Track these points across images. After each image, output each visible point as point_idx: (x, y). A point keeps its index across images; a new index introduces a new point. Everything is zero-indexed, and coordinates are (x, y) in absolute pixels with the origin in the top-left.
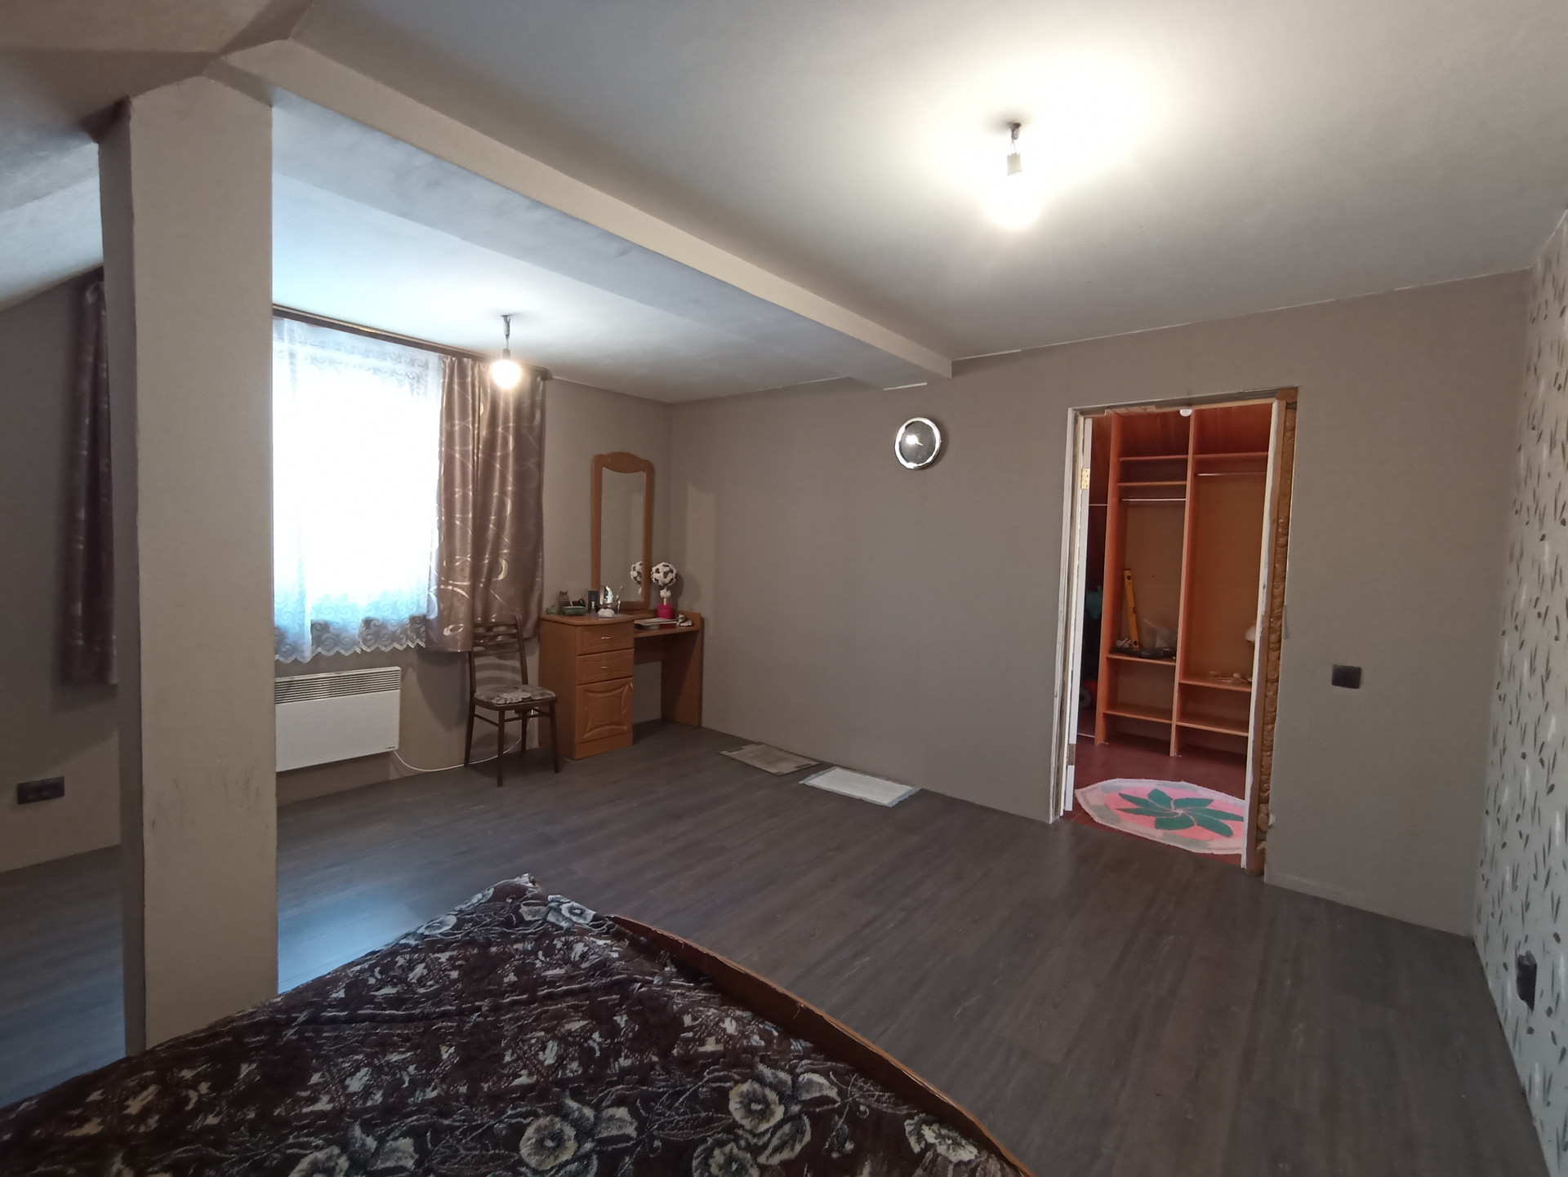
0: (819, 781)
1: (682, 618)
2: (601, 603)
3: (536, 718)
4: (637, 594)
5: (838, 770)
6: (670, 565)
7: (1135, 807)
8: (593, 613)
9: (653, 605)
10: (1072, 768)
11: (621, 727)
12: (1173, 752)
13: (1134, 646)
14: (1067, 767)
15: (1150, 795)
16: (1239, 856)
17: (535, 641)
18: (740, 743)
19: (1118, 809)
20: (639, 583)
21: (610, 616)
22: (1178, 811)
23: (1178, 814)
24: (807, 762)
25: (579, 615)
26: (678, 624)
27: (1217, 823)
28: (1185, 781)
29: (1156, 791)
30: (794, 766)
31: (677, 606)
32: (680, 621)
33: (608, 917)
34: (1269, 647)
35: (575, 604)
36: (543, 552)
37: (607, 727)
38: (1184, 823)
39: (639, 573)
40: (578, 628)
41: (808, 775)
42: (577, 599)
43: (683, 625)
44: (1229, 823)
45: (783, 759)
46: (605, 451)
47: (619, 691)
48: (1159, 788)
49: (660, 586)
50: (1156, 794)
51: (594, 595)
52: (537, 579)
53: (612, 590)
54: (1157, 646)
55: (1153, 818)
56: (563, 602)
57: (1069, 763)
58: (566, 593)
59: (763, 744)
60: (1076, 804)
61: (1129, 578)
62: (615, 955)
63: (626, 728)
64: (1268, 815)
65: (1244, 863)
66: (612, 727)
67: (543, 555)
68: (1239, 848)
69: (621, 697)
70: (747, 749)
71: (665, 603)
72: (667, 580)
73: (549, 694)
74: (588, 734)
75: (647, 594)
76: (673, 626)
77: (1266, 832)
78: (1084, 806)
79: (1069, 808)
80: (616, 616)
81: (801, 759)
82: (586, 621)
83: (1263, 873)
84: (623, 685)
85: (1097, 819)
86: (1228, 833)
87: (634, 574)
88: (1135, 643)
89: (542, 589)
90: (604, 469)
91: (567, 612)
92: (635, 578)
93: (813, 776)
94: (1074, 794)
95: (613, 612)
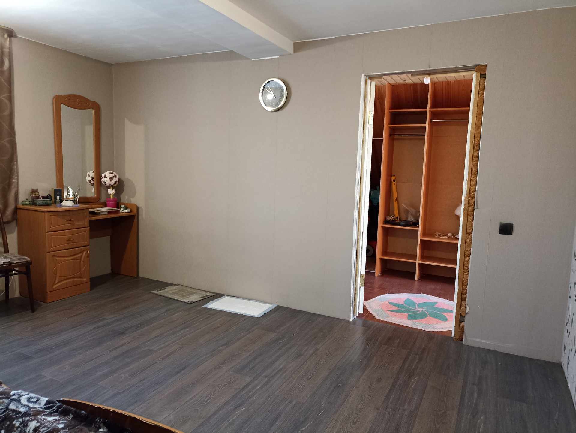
0: (215, 305)
1: (123, 207)
2: (65, 197)
3: (17, 276)
4: (91, 192)
5: (227, 297)
6: (114, 173)
7: (397, 308)
8: (58, 204)
9: (103, 199)
10: (363, 288)
11: (82, 279)
12: (417, 278)
13: (397, 220)
14: (360, 288)
15: (405, 302)
16: (451, 331)
17: (14, 224)
18: (164, 285)
19: (388, 311)
20: (93, 185)
21: (71, 205)
22: (419, 310)
23: (419, 311)
24: (207, 294)
25: (48, 205)
26: (121, 211)
27: (439, 315)
28: (423, 293)
29: (408, 299)
30: (199, 297)
31: (120, 200)
32: (122, 209)
33: (57, 401)
34: (468, 214)
35: (43, 198)
36: (17, 161)
37: (71, 280)
38: (423, 316)
39: (92, 178)
40: (46, 214)
41: (208, 302)
42: (46, 195)
43: (124, 212)
44: (445, 314)
45: (192, 294)
46: (63, 93)
47: (79, 255)
48: (410, 298)
49: (107, 186)
50: (408, 301)
51: (59, 192)
52: (14, 181)
53: (72, 189)
54: (409, 219)
55: (407, 314)
56: (35, 197)
57: (361, 285)
58: (37, 191)
59: (179, 285)
60: (365, 309)
61: (394, 181)
62: (61, 426)
63: (85, 279)
64: (466, 307)
65: (453, 335)
66: (76, 279)
67: (17, 163)
68: (450, 327)
69: (81, 260)
70: (169, 289)
71: (112, 197)
72: (112, 183)
73: (26, 259)
74: (57, 285)
75: (98, 191)
76: (118, 212)
77: (464, 317)
78: (370, 310)
79: (361, 311)
80: (75, 205)
81: (204, 293)
82: (52, 209)
83: (462, 339)
84: (83, 251)
85: (376, 317)
86: (445, 320)
87: (88, 179)
88: (397, 218)
89: (18, 187)
90: (63, 106)
91: (38, 203)
92: (90, 181)
93: (211, 302)
94: (364, 304)
95: (73, 203)
